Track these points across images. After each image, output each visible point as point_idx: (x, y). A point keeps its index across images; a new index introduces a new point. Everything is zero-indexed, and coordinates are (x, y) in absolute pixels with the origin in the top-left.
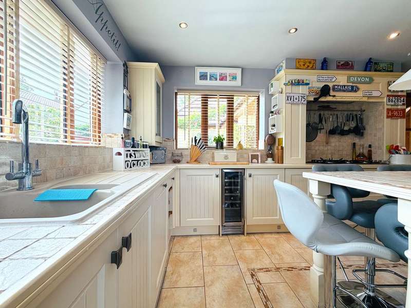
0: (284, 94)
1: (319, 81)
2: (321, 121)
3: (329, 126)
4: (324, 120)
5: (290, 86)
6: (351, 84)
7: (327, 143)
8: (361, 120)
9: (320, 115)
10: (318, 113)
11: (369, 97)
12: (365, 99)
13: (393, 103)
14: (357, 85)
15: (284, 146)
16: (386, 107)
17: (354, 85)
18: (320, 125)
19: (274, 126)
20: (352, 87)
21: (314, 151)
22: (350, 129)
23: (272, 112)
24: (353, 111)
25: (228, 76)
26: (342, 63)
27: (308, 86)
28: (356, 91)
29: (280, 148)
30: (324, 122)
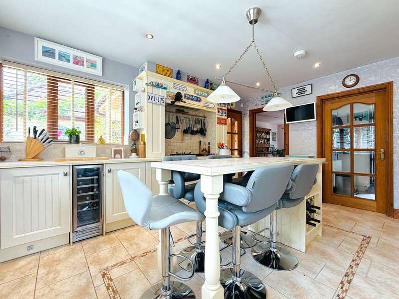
0: (146, 94)
1: (174, 88)
2: (178, 122)
3: (183, 126)
4: (180, 121)
5: (151, 87)
6: (196, 96)
7: (182, 141)
8: (204, 124)
9: (177, 117)
10: (175, 115)
11: (207, 107)
12: (205, 108)
13: (220, 114)
14: (200, 97)
15: (146, 141)
16: (217, 116)
17: (198, 96)
18: (177, 124)
19: (137, 122)
20: (197, 98)
21: (173, 147)
22: (197, 130)
23: (136, 109)
24: (199, 116)
25: (85, 62)
26: (191, 78)
27: (166, 90)
28: (199, 101)
29: (142, 143)
30: (180, 123)
